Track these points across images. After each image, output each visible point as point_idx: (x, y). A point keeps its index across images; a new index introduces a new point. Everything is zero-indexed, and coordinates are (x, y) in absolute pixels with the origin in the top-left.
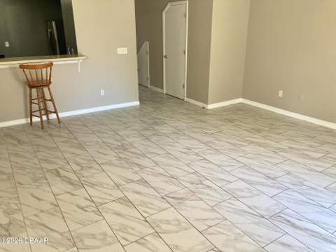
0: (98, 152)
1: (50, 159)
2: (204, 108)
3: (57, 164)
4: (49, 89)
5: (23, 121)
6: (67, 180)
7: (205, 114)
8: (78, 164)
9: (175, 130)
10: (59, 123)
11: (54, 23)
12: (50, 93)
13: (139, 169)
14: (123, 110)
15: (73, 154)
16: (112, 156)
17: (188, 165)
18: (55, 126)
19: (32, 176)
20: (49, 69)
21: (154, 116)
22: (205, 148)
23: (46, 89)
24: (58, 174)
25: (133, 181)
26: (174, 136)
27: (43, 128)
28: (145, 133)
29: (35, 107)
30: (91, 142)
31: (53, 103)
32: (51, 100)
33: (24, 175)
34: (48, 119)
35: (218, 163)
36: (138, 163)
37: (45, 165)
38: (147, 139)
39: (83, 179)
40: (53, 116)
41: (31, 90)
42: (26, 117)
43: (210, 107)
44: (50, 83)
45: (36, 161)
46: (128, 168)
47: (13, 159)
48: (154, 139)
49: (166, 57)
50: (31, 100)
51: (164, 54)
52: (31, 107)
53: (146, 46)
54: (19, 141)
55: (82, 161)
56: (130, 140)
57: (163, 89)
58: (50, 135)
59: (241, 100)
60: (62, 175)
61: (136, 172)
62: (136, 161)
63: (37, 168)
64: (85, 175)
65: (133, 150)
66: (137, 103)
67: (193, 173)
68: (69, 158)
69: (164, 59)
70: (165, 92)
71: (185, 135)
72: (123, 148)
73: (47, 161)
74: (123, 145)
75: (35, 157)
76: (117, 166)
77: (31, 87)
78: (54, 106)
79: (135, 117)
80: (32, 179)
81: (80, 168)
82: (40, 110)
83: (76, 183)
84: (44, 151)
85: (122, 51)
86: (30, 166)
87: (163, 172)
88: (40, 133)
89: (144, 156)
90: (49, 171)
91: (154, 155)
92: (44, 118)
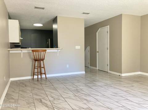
0: (63, 92)
1: (38, 94)
2: (120, 75)
3: (41, 96)
4: (43, 62)
5: (30, 77)
6: (45, 105)
7: (121, 78)
8: (52, 97)
9: (105, 84)
10: (46, 79)
11: (49, 39)
12: (44, 64)
13: (87, 102)
14: (77, 75)
15: (51, 92)
16: (71, 94)
17: (117, 102)
18: (44, 80)
19: (27, 101)
20: (44, 52)
21: (93, 78)
22: (125, 93)
23: (42, 62)
24: (41, 101)
25: (84, 109)
26: (106, 87)
27: (38, 81)
28: (89, 85)
29: (36, 70)
30: (60, 87)
31: (44, 69)
32: (44, 67)
33: (23, 100)
34: (41, 77)
35: (137, 102)
36: (86, 99)
37: (35, 97)
38: (90, 87)
39: (54, 105)
40: (44, 76)
41: (35, 62)
42: (31, 76)
43: (123, 75)
44: (44, 59)
45: (31, 94)
46: (80, 101)
47: (21, 93)
48: (94, 88)
49: (98, 52)
50: (35, 67)
51: (97, 51)
52: (34, 71)
53: (88, 48)
54: (26, 86)
55: (55, 96)
56: (81, 87)
57: (96, 67)
58: (41, 83)
59: (140, 73)
60: (43, 102)
61: (85, 104)
62: (85, 98)
63: (30, 97)
64: (55, 103)
65: (83, 92)
66: (84, 72)
67: (122, 107)
68: (48, 94)
69: (97, 53)
70: (98, 69)
71: (111, 87)
72: (77, 91)
73: (36, 95)
74: (77, 90)
75: (31, 92)
76: (74, 100)
77: (36, 60)
78: (45, 70)
79: (83, 78)
80: (27, 103)
81: (53, 99)
82: (38, 72)
83: (50, 106)
84: (36, 90)
85: (78, 47)
86: (28, 97)
87: (102, 105)
88: (36, 83)
89: (89, 95)
90: (36, 99)
91: (95, 95)
92: (39, 76)
